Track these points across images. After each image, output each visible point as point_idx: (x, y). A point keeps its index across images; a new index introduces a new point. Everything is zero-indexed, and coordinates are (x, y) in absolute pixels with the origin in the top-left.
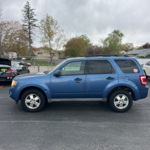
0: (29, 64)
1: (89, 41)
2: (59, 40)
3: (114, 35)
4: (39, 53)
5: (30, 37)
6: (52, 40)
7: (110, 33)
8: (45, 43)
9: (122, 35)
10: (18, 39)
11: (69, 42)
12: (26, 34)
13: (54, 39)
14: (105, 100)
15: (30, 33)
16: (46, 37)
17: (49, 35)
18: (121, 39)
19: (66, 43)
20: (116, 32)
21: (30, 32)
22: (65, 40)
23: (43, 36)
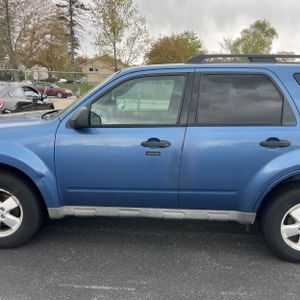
0: (67, 91)
1: (199, 47)
2: (133, 40)
3: (254, 33)
4: (91, 70)
5: (72, 32)
6: (120, 41)
7: (247, 27)
8: (104, 48)
9: (273, 32)
10: (48, 36)
11: (156, 46)
12: (65, 27)
13: (124, 39)
14: (250, 217)
15: (72, 24)
16: (107, 35)
17: (113, 30)
18: (271, 43)
19: (148, 48)
20: (260, 26)
21: (72, 21)
22: (147, 41)
23: (100, 30)
